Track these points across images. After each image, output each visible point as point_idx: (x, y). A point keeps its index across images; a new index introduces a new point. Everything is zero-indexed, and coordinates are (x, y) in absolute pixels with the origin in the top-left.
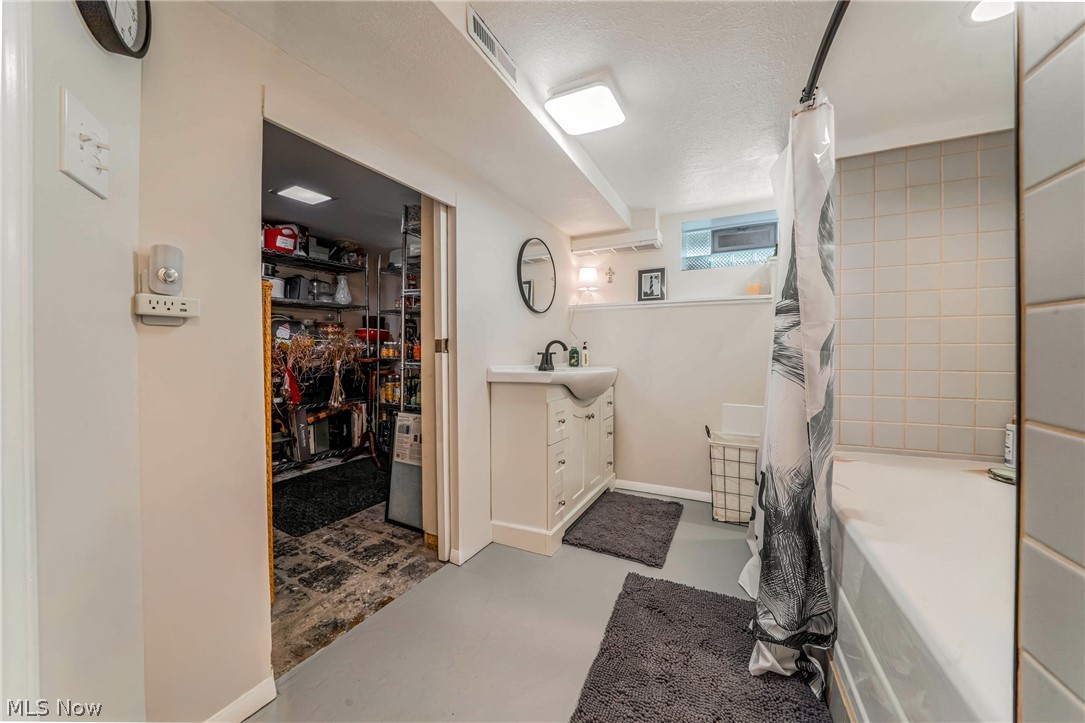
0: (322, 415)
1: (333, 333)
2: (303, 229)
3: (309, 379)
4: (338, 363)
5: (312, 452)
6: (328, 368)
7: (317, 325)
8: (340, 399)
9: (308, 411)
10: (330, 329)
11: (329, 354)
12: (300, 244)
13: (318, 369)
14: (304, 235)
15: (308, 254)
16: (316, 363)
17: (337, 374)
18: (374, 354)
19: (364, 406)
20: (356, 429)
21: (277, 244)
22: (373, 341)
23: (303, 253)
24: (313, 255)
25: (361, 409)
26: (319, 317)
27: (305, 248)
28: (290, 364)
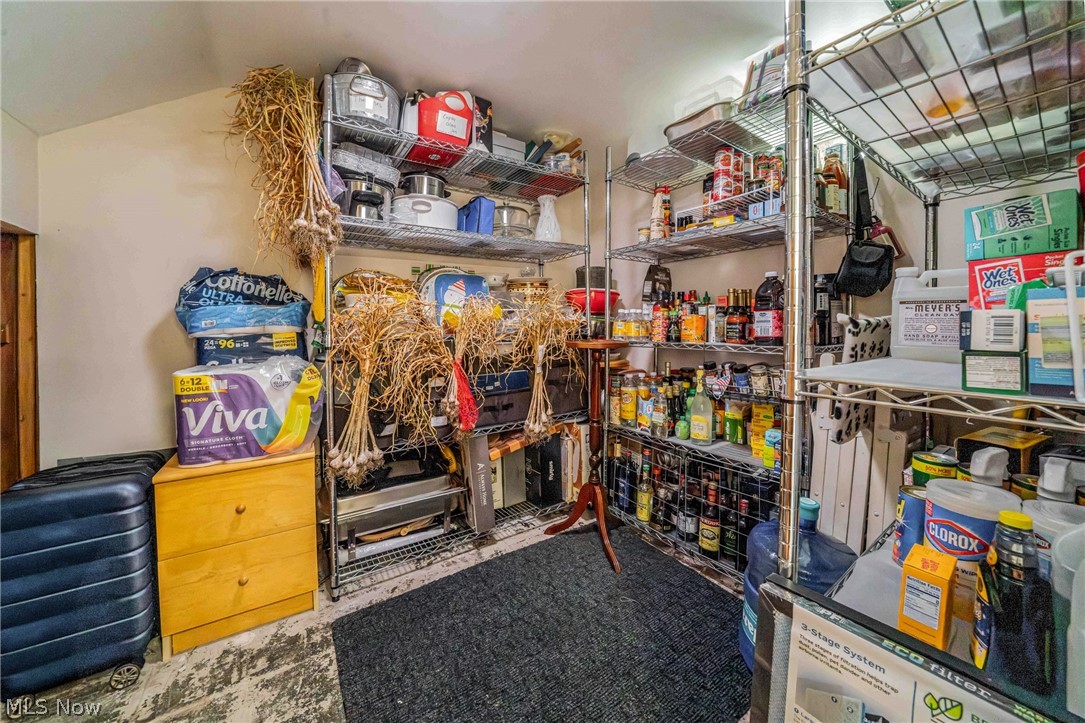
0: (515, 445)
1: (534, 296)
2: (483, 104)
3: (493, 379)
4: (540, 349)
5: (498, 504)
6: (523, 361)
7: (510, 285)
8: (544, 417)
9: (490, 438)
10: (529, 291)
11: (526, 335)
12: (478, 129)
13: (506, 362)
14: (484, 115)
15: (491, 151)
16: (505, 350)
17: (539, 370)
18: (598, 334)
19: (584, 430)
20: (569, 470)
21: (439, 129)
22: (598, 310)
23: (482, 147)
24: (499, 153)
25: (577, 434)
26: (513, 271)
27: (487, 138)
28: (459, 355)
